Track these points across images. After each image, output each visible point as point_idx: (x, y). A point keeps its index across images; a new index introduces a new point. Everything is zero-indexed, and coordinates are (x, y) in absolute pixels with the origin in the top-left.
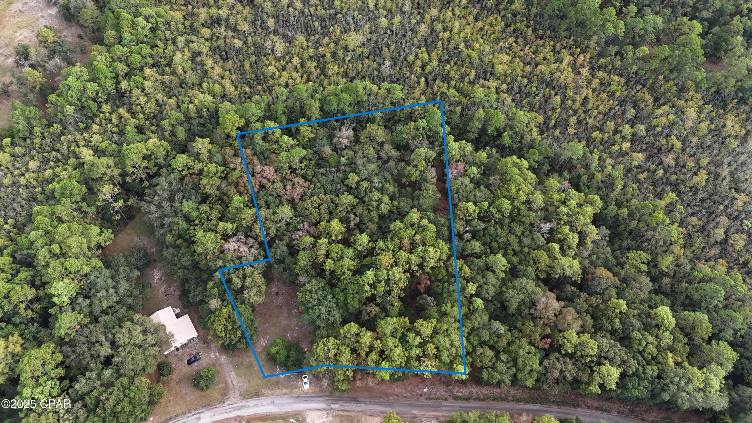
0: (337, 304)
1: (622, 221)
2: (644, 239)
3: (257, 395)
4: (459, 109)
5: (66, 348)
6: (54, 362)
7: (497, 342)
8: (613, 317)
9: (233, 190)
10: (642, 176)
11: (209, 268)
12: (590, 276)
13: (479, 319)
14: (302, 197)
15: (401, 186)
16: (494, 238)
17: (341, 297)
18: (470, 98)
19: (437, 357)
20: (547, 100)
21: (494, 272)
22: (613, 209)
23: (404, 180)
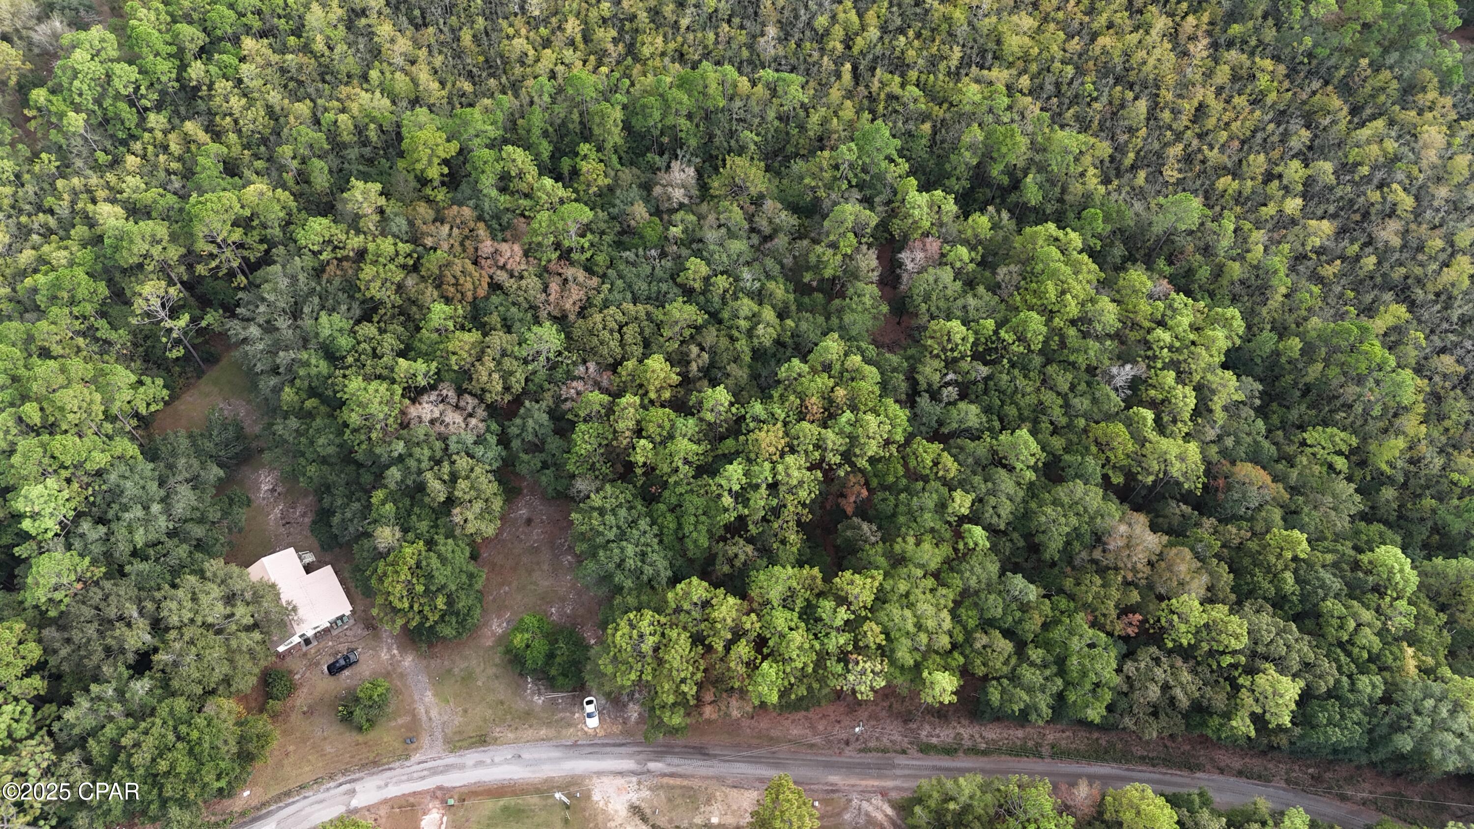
0: (660, 536)
1: (1287, 366)
2: (1338, 403)
3: (482, 740)
4: (927, 127)
5: (50, 633)
6: (20, 663)
7: (1020, 621)
8: (1279, 567)
9: (431, 292)
10: (1329, 271)
11: (375, 460)
12: (1221, 482)
13: (978, 570)
14: (583, 308)
15: (802, 289)
16: (1009, 396)
17: (670, 522)
18: (951, 105)
19: (885, 652)
20: (1117, 109)
21: (1011, 469)
22: (1267, 340)
23: (807, 277)
